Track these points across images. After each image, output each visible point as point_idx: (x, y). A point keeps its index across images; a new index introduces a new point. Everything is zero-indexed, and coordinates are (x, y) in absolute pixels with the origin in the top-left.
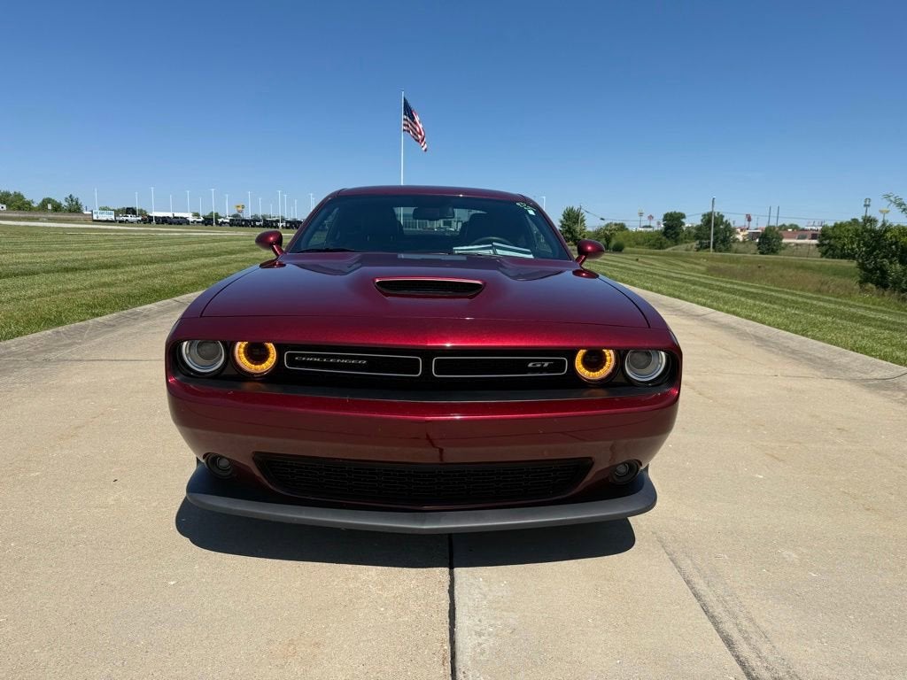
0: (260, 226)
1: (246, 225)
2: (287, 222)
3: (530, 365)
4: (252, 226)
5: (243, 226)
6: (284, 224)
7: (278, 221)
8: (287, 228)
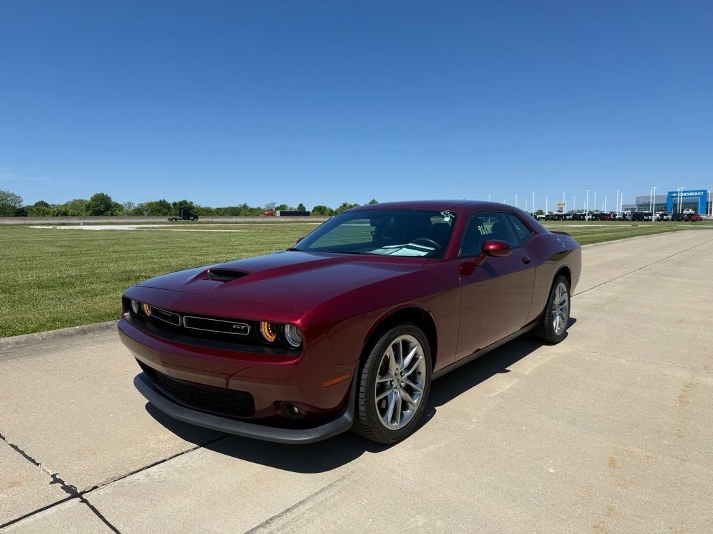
0: (570, 219)
1: (559, 219)
2: (593, 215)
3: (234, 327)
4: (563, 220)
5: (555, 220)
6: (590, 217)
7: (585, 215)
8: (593, 220)
